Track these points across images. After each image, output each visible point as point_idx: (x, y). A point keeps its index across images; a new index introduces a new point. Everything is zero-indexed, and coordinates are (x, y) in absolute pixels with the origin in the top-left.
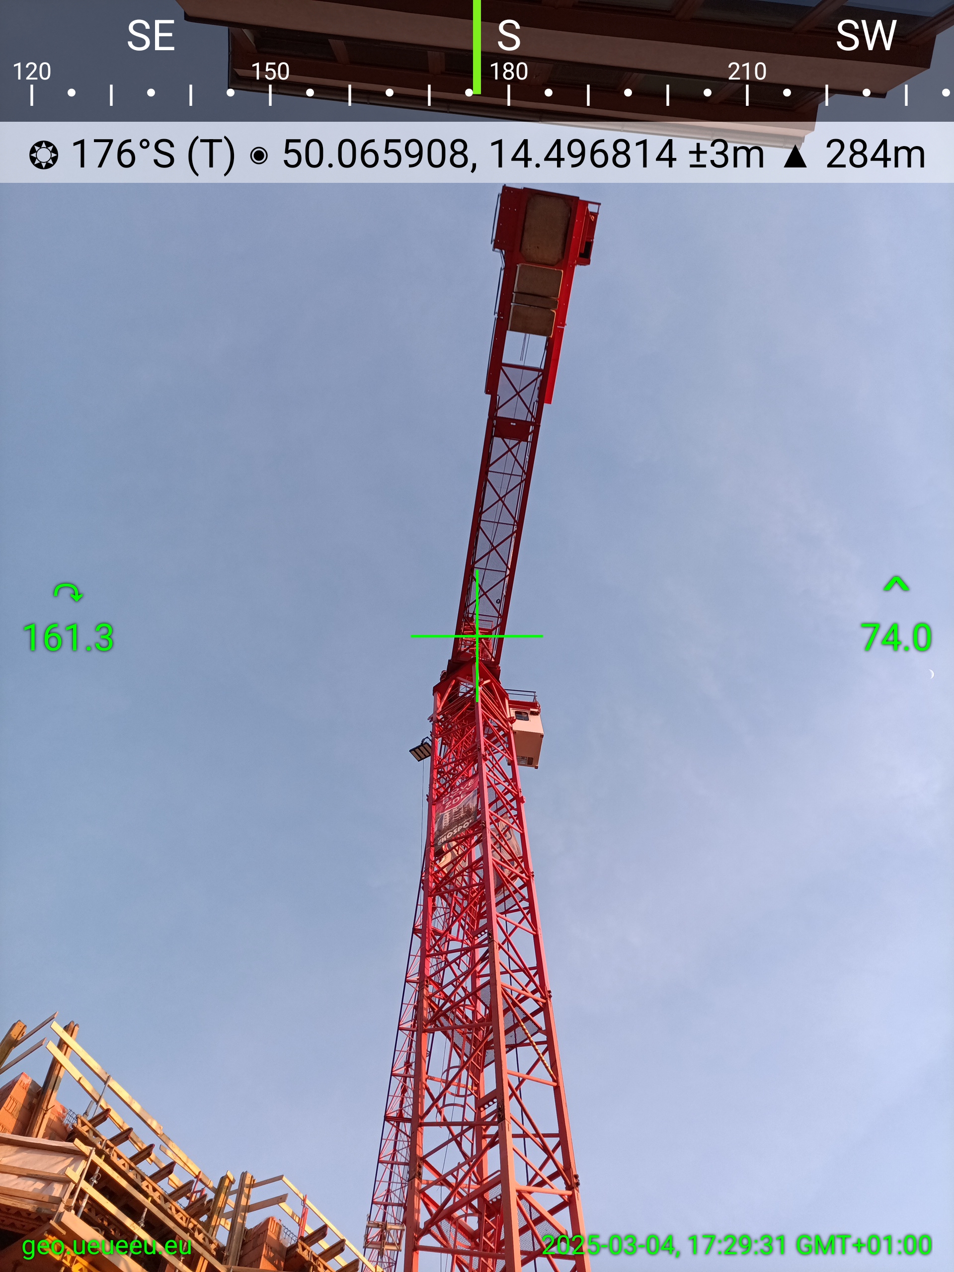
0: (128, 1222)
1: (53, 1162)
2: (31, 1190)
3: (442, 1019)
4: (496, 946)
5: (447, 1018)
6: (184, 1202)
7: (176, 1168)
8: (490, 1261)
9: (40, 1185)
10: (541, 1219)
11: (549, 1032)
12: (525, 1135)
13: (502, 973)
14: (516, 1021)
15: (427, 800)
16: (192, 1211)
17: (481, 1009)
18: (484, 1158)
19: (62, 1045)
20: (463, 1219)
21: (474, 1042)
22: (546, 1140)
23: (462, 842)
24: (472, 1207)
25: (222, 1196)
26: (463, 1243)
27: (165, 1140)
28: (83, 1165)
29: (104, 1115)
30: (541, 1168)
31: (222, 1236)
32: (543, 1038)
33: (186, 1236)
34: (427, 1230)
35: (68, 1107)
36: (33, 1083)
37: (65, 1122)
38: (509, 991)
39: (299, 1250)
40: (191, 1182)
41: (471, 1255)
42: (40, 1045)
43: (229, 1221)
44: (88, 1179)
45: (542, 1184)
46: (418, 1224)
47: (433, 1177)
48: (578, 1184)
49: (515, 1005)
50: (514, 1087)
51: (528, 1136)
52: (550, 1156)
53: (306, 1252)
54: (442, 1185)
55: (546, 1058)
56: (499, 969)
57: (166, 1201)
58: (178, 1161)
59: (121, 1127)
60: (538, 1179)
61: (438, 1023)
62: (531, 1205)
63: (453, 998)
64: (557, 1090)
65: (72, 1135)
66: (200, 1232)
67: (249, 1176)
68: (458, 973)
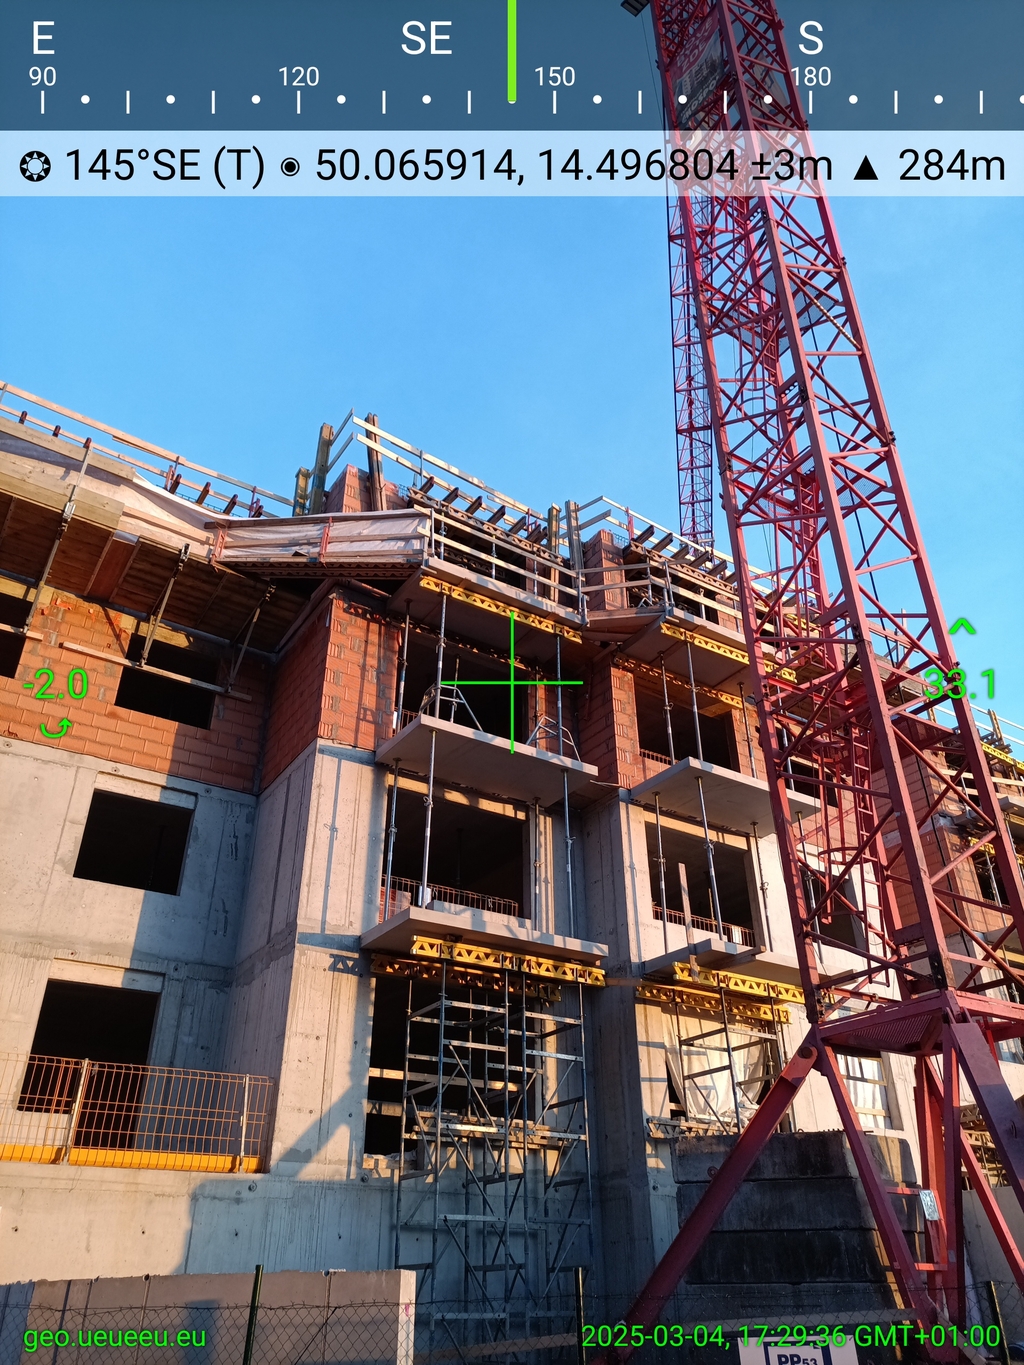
0: (483, 556)
1: (404, 526)
2: (396, 548)
3: (725, 320)
4: (773, 224)
5: (731, 318)
6: (523, 534)
7: (506, 510)
8: (811, 521)
9: (401, 544)
10: (859, 476)
11: (847, 302)
12: (833, 409)
13: (785, 254)
14: (808, 301)
15: (658, 67)
16: (533, 538)
17: (767, 298)
18: (792, 439)
19: (369, 434)
20: (780, 494)
21: (765, 334)
22: (855, 408)
23: (711, 109)
24: (786, 482)
25: (554, 523)
26: (782, 512)
27: (491, 492)
28: (429, 523)
29: (430, 483)
30: (853, 435)
31: (564, 551)
32: (842, 310)
33: (534, 557)
34: (746, 509)
35: (397, 484)
36: (360, 470)
37: (400, 495)
38: (795, 271)
39: (633, 548)
40: (524, 518)
41: (792, 520)
42: (351, 439)
43: (566, 540)
44: (437, 531)
45: (857, 446)
46: (736, 506)
47: (744, 467)
48: (894, 439)
49: (804, 283)
50: (815, 366)
51: (836, 409)
52: (861, 421)
53: (639, 549)
54: (754, 471)
55: (847, 330)
56: (781, 249)
57: (508, 535)
58: (506, 504)
59: (448, 489)
60: (852, 444)
61: (721, 326)
62: (846, 468)
63: (733, 296)
64: (863, 358)
65: (410, 503)
66: (544, 552)
67: (572, 503)
68: (734, 267)
